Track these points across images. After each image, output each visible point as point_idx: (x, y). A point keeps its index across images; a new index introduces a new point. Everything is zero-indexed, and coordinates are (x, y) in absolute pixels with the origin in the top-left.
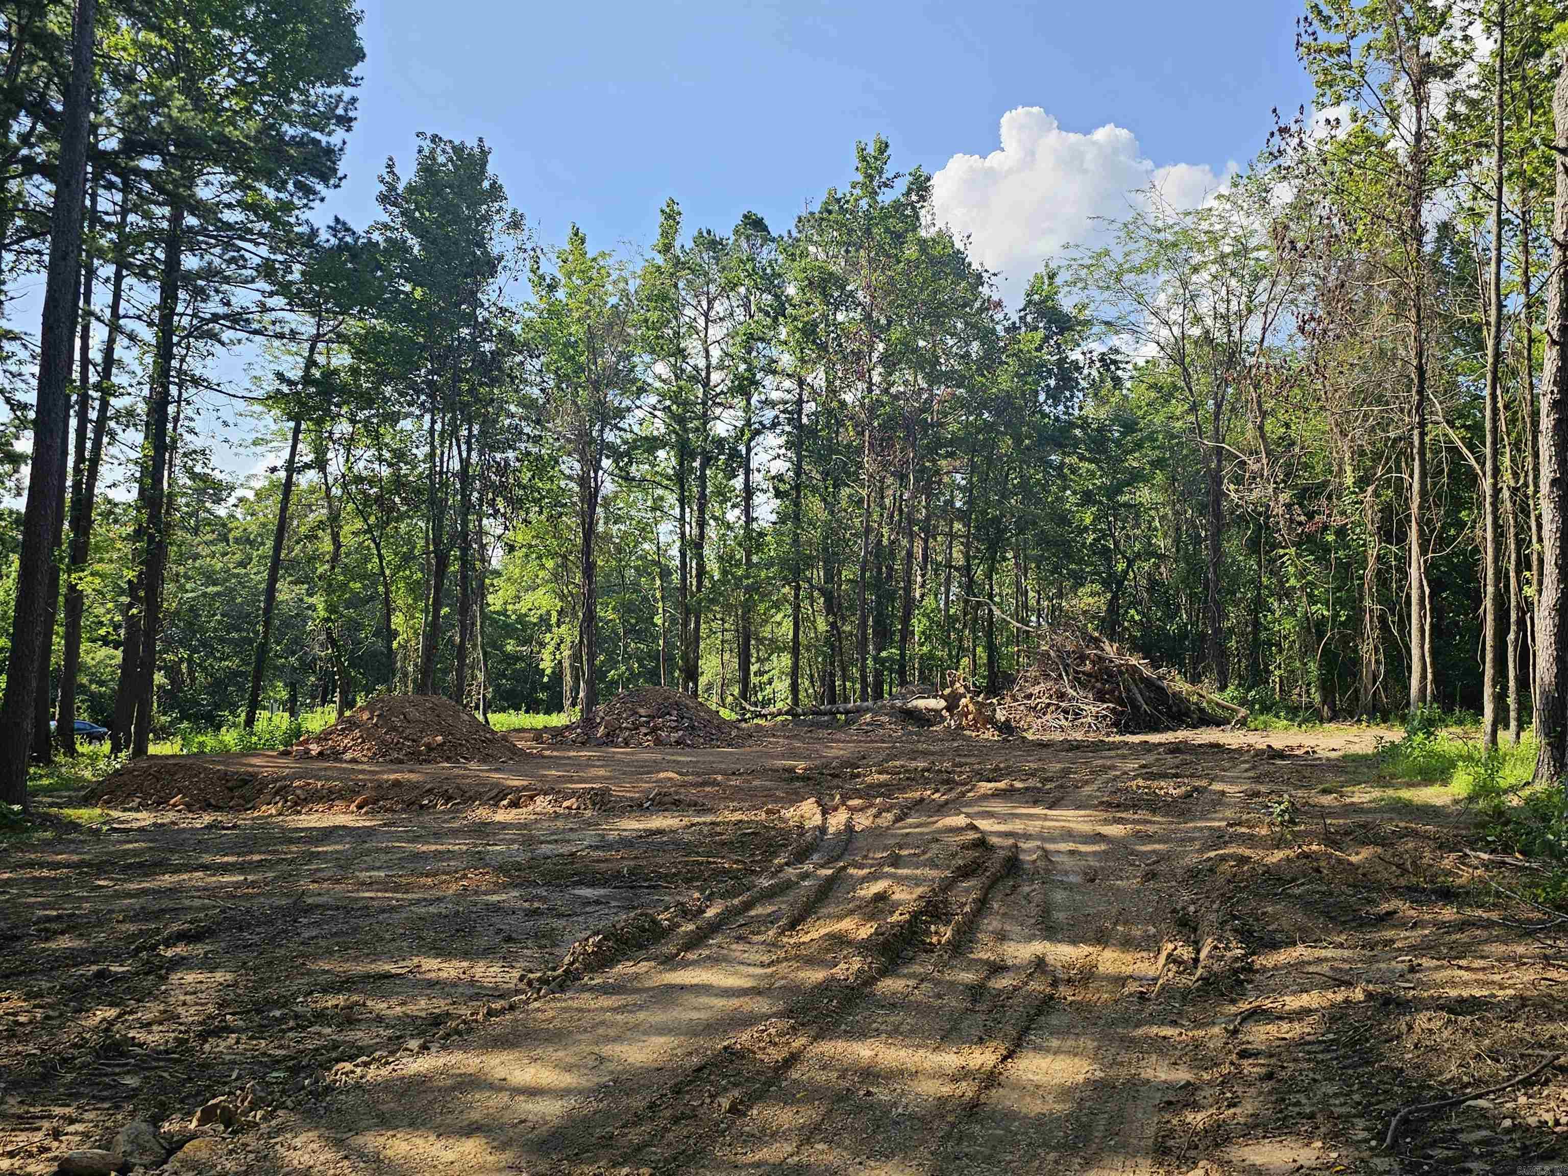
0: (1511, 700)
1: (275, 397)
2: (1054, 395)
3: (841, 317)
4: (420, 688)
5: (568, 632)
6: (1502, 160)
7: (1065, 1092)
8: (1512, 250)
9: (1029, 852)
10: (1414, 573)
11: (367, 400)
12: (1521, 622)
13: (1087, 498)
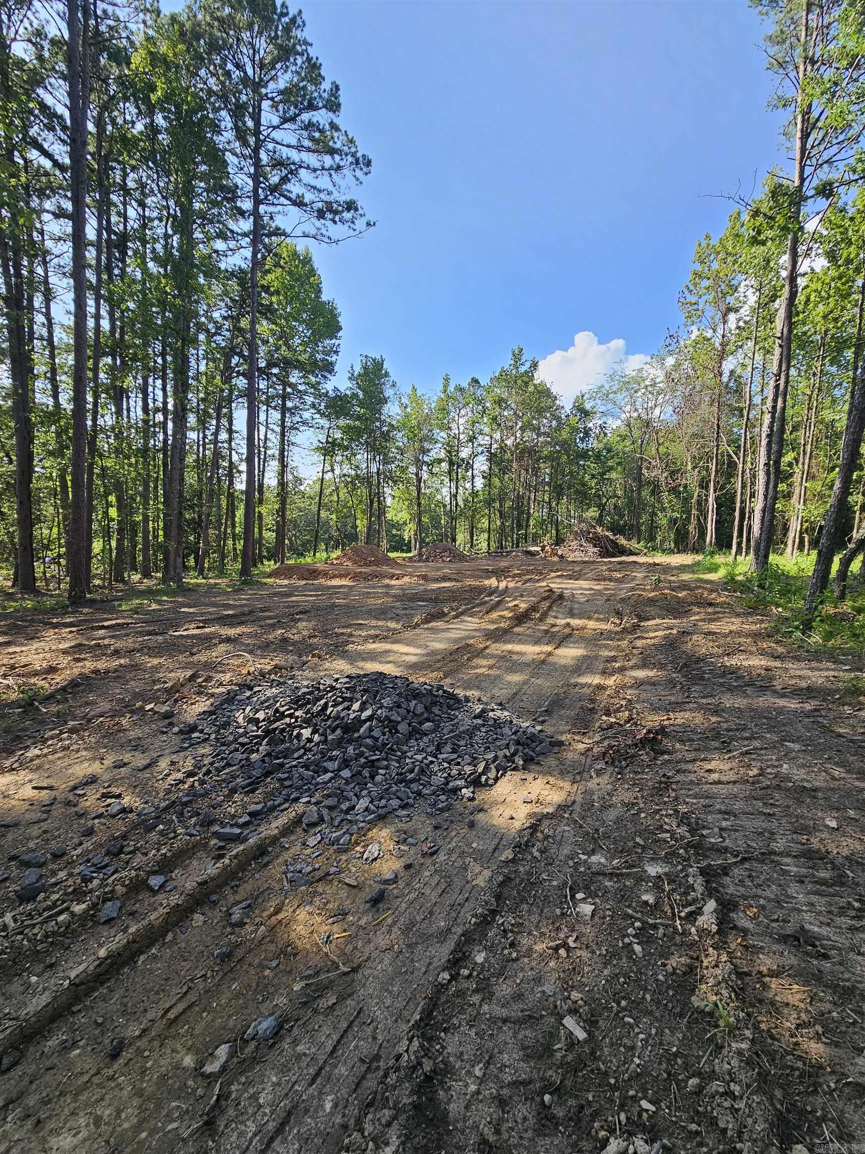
0: (744, 545)
1: (318, 448)
2: (582, 440)
3: (506, 413)
4: (366, 543)
5: (412, 526)
6: (756, 343)
7: (573, 658)
8: (757, 379)
9: (567, 593)
10: (711, 500)
11: (346, 448)
12: (750, 518)
13: (593, 476)
